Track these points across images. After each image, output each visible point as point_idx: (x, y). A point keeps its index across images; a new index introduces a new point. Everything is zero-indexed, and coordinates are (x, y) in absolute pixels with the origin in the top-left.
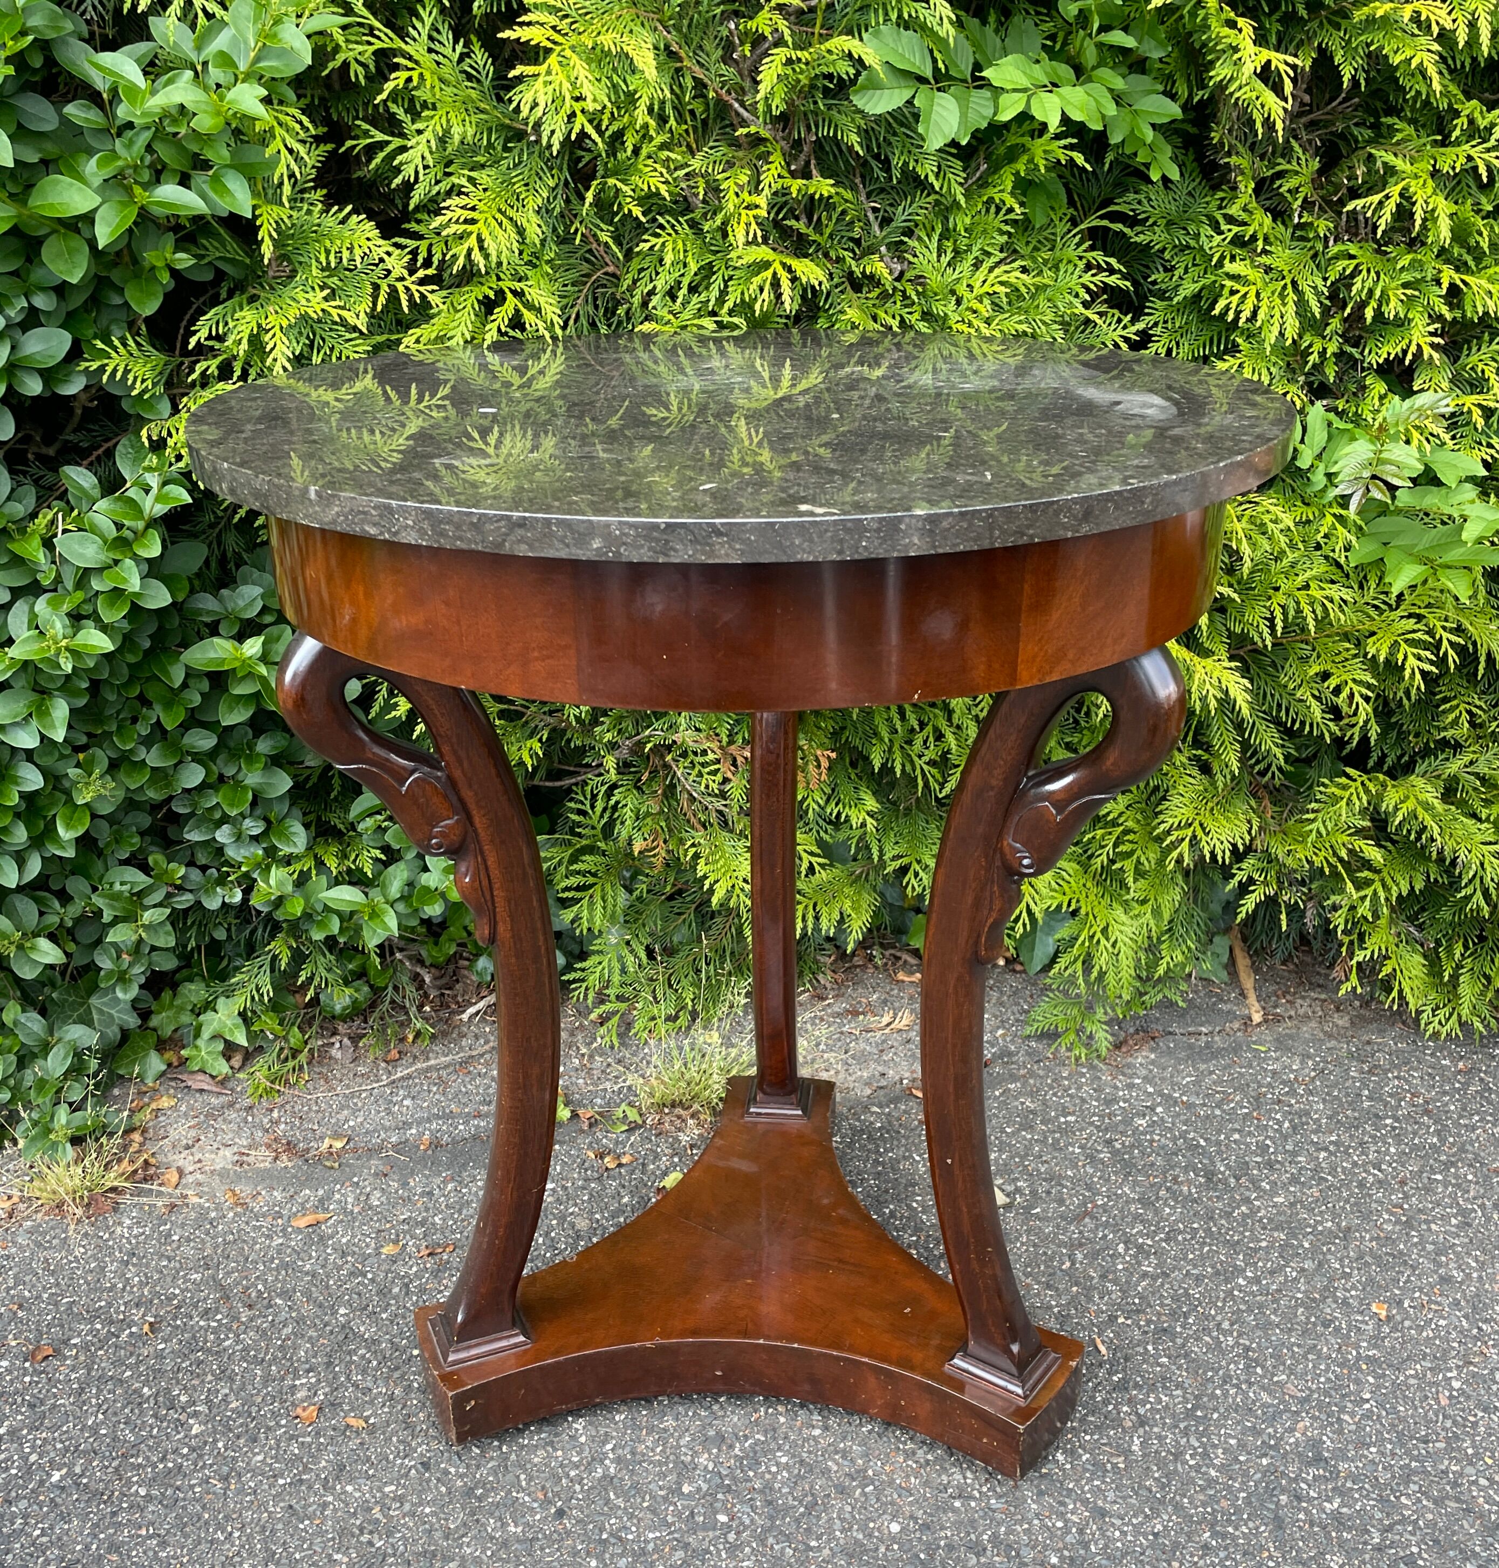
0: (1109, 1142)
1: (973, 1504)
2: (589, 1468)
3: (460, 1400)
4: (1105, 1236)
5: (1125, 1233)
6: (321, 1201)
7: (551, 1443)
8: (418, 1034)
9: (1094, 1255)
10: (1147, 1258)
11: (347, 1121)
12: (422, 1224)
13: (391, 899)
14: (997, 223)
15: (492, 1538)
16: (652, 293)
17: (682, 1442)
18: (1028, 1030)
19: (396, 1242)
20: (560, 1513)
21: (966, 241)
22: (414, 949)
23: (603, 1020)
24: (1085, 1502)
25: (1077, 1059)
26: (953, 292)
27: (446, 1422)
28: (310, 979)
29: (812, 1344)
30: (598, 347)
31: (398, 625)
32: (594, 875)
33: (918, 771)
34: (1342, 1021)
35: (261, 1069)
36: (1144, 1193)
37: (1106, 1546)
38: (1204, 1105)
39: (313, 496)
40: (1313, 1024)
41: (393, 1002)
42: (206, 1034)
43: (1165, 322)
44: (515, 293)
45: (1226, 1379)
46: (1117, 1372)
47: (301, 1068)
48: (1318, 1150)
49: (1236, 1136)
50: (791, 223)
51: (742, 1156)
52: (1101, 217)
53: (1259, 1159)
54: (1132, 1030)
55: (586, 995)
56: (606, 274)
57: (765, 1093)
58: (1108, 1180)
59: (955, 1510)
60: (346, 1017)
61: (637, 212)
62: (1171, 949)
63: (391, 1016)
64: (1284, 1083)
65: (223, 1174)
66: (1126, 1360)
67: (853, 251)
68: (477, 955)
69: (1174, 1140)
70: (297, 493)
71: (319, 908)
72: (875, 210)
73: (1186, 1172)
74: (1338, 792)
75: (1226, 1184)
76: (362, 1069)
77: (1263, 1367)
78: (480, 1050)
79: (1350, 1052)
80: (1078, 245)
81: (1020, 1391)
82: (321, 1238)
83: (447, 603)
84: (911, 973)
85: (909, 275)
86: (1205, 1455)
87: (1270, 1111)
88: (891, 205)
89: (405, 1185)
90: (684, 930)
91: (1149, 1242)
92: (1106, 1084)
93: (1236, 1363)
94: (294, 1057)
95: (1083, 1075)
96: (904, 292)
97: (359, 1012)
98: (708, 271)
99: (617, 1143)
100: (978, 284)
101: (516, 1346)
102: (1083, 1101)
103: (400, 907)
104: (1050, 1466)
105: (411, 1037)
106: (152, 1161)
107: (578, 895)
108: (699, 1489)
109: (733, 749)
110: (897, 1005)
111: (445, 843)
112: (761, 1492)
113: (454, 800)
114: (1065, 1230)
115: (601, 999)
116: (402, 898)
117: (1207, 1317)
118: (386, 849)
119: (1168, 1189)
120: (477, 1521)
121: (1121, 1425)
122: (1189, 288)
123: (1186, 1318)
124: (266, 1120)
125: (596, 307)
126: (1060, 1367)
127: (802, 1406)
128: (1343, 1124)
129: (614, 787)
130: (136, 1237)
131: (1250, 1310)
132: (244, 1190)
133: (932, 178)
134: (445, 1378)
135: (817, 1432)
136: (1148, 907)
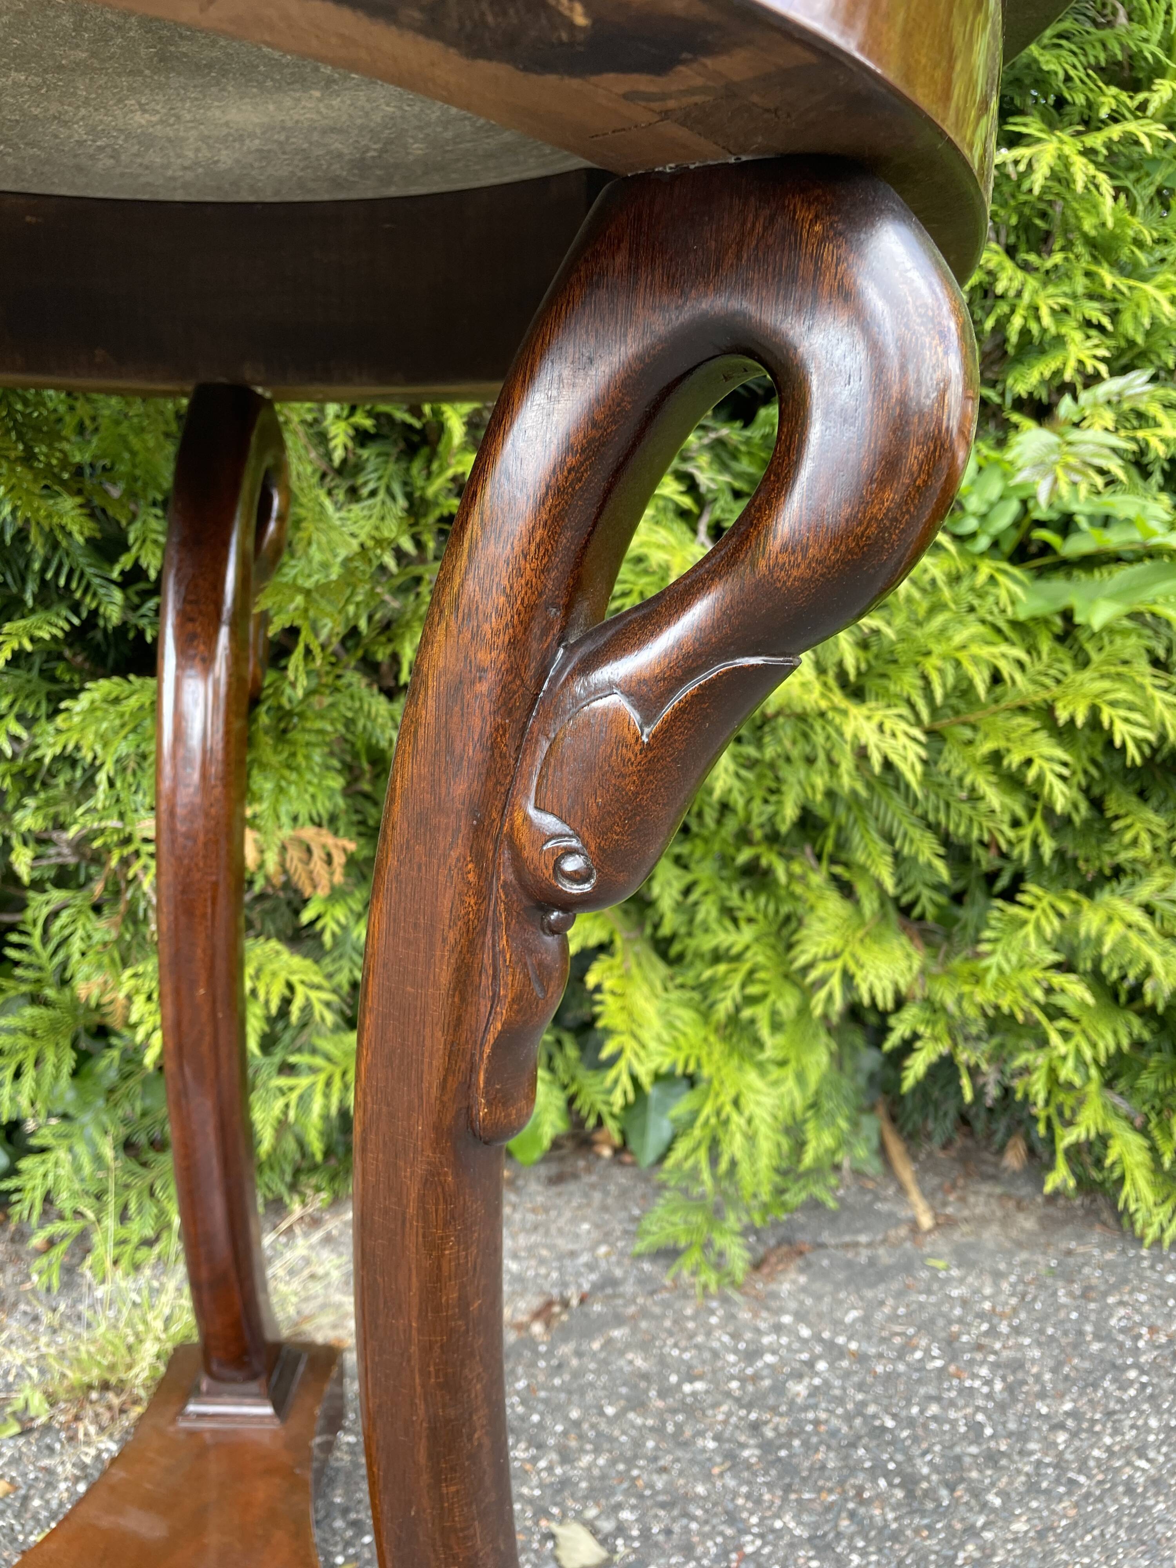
0: (755, 1427)
18: (639, 1247)
25: (706, 1287)
34: (1028, 1223)
36: (816, 1526)
38: (880, 1356)
40: (995, 1228)
48: (1054, 1428)
49: (935, 1409)
53: (975, 1450)
54: (772, 1242)
57: (216, 1376)
58: (761, 1500)
62: (820, 1130)
64: (979, 1316)
69: (848, 1418)
73: (875, 1480)
79: (1052, 1268)
87: (971, 1362)
92: (745, 1325)
95: (714, 1312)
102: (716, 1355)
119: (852, 1515)
128: (1074, 1382)
136: (789, 1072)
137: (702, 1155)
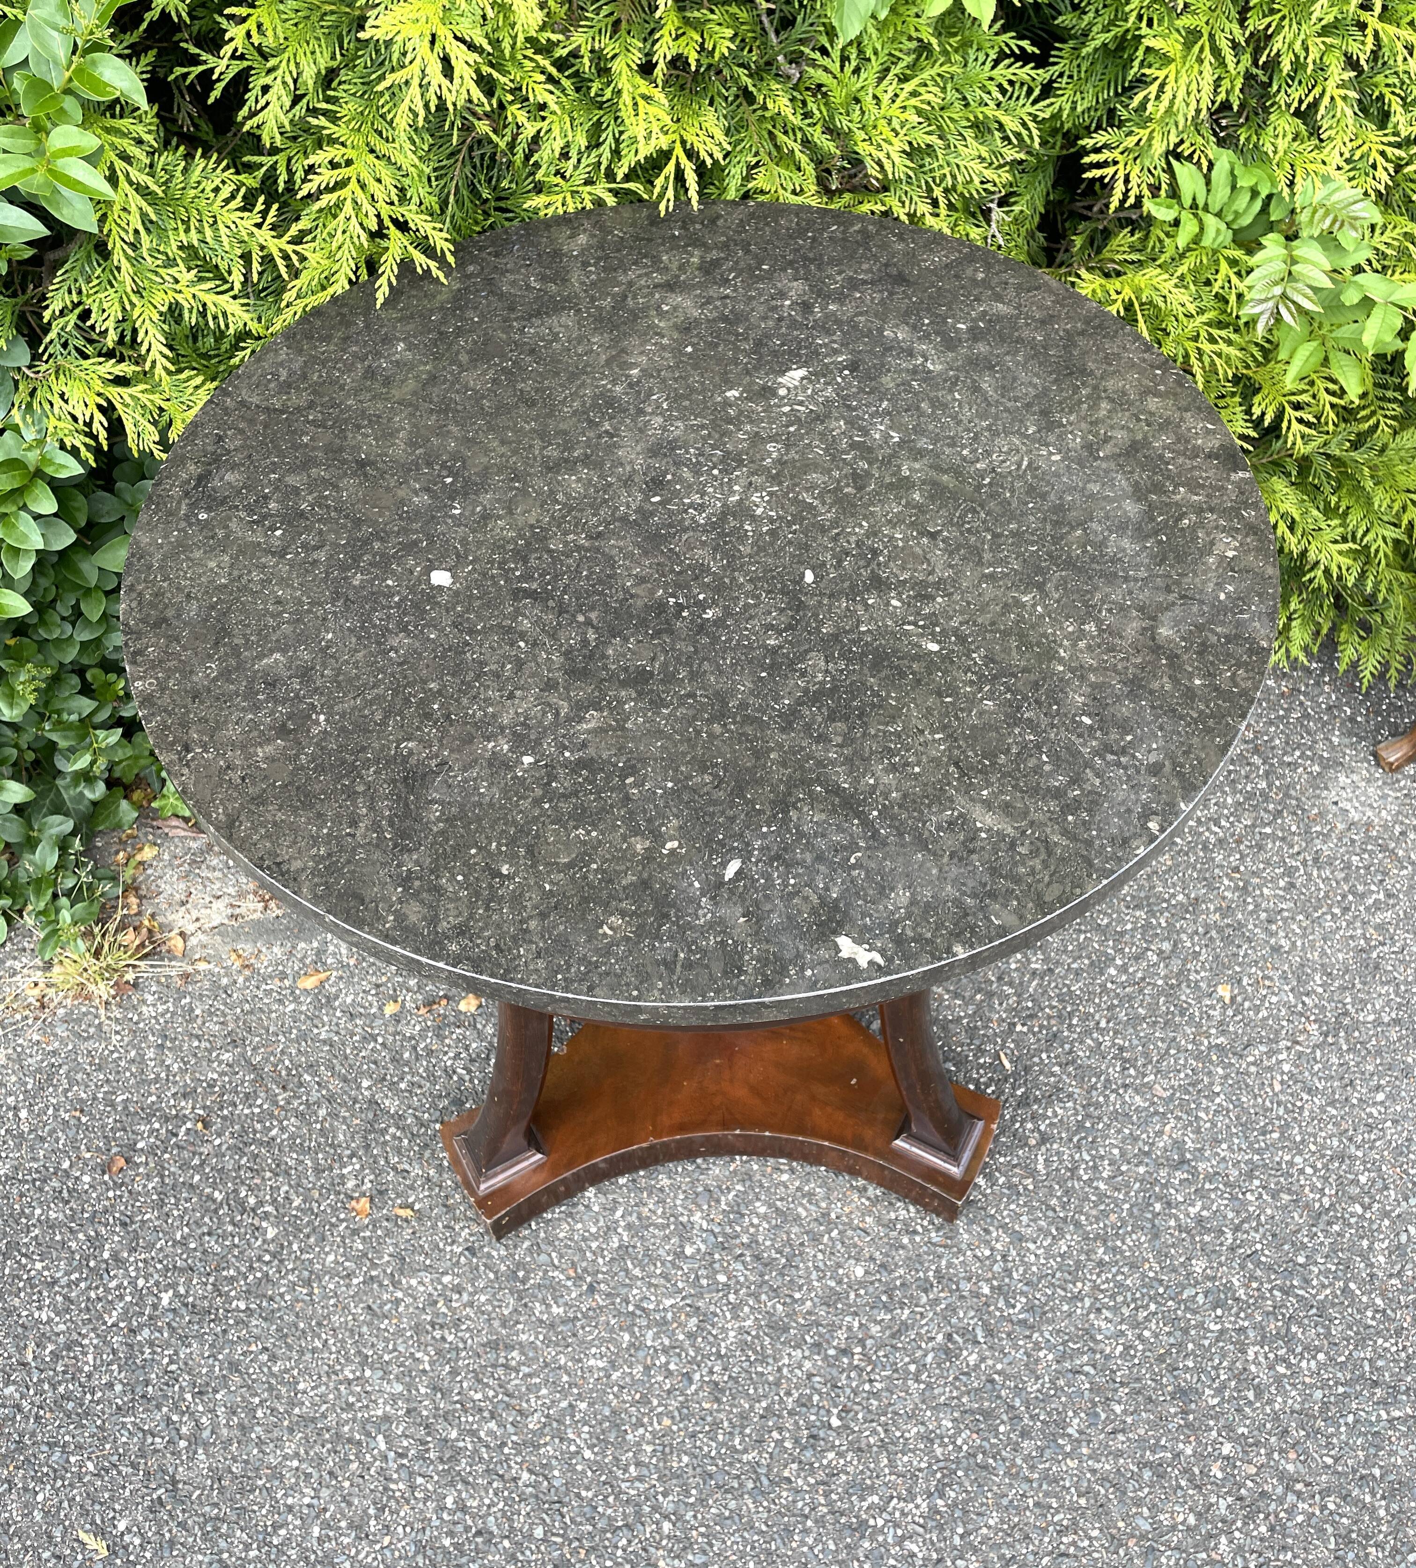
2: (606, 1238)
7: (570, 1215)
15: (541, 1321)
17: (678, 1202)
20: (592, 1289)
24: (1004, 1226)
29: (780, 1131)
45: (1107, 1085)
46: (1020, 1086)
59: (903, 1247)
77: (1135, 1068)
86: (1095, 1167)
101: (534, 1163)
108: (698, 1250)
112: (748, 1246)
120: (526, 1305)
121: (1026, 1144)
134: (482, 1204)
135: (785, 1177)
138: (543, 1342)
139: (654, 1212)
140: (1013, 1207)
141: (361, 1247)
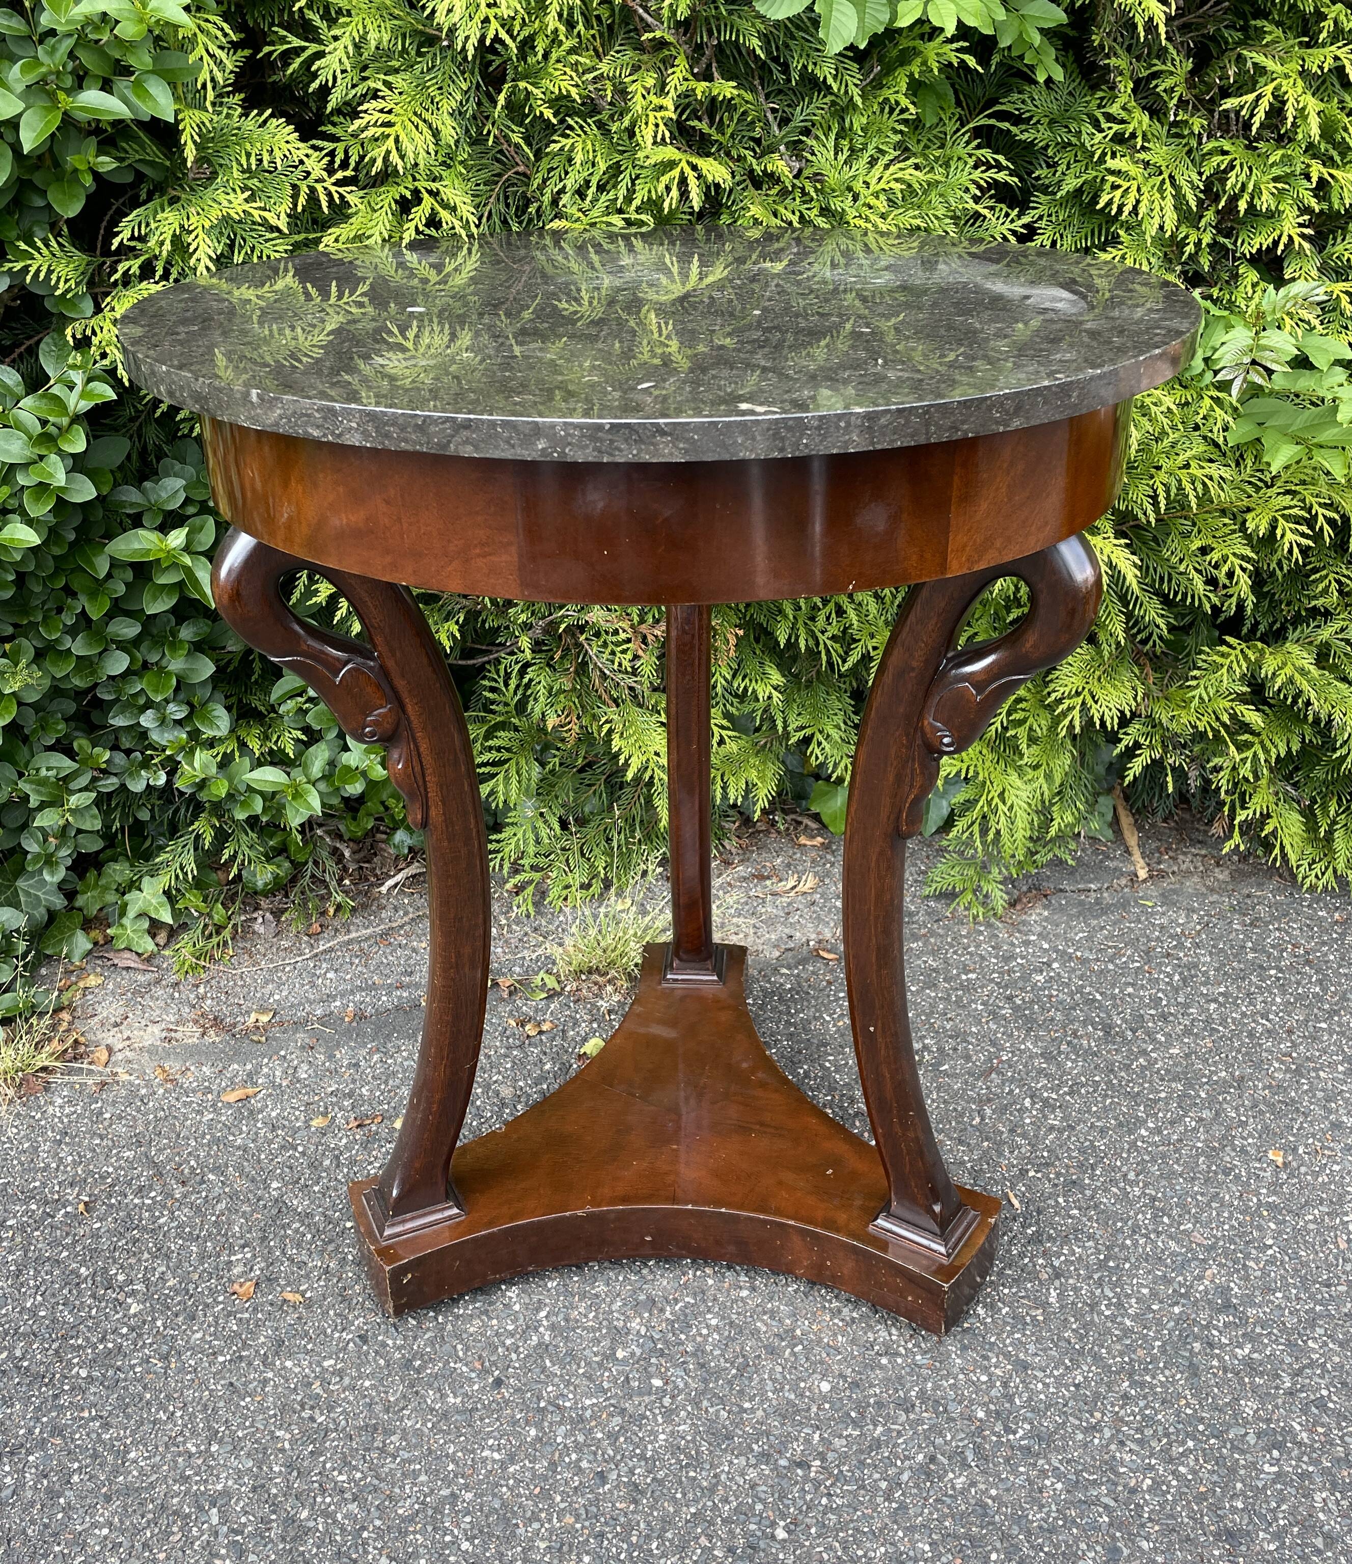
0: (1010, 998)
1: (899, 1361)
2: (525, 1335)
3: (396, 1275)
4: (1011, 1091)
5: (1030, 1088)
6: (250, 1075)
7: (486, 1312)
8: (339, 907)
9: (1003, 1110)
10: (1053, 1112)
11: (272, 995)
12: (350, 1095)
13: (313, 779)
14: (891, 123)
15: (432, 1409)
16: (562, 191)
17: (614, 1308)
18: (927, 891)
19: (325, 1114)
20: (498, 1383)
21: (861, 140)
22: (332, 824)
23: (519, 889)
24: (1007, 1356)
25: (975, 917)
26: (850, 189)
27: (381, 1294)
28: (233, 858)
29: (738, 1209)
30: (509, 243)
31: (337, 523)
32: (508, 750)
33: (822, 647)
34: (1223, 875)
35: (186, 945)
36: (1046, 1048)
37: (1030, 1399)
38: (1098, 960)
39: (254, 399)
40: (1196, 879)
41: (313, 876)
42: (132, 913)
43: (1050, 215)
44: (430, 192)
45: (1135, 1229)
46: (1030, 1225)
47: (225, 943)
48: (1208, 1002)
49: (1130, 990)
50: (694, 123)
51: (662, 1022)
52: (989, 116)
53: (1153, 1012)
54: (1025, 888)
55: (501, 866)
56: (517, 173)
57: (681, 960)
58: (1012, 1035)
59: (881, 1367)
60: (268, 893)
61: (548, 114)
62: (1062, 810)
63: (312, 890)
64: (1171, 936)
65: (152, 1051)
66: (1039, 1213)
67: (754, 150)
68: (395, 829)
69: (1072, 994)
70: (238, 396)
71: (242, 788)
72: (774, 111)
73: (1085, 1026)
74: (1219, 660)
75: (1124, 1038)
76: (285, 943)
77: (1169, 1216)
78: (400, 922)
79: (1232, 906)
80: (968, 143)
81: (942, 1250)
82: (251, 1112)
83: (388, 502)
84: (813, 837)
85: (807, 172)
86: (1120, 1305)
87: (1160, 965)
88: (789, 106)
89: (331, 1057)
90: (595, 801)
91: (1054, 1096)
92: (1003, 942)
93: (1144, 1213)
94: (218, 933)
95: (981, 933)
96: (803, 189)
97: (280, 887)
98: (615, 170)
99: (537, 1010)
100: (874, 181)
101: (450, 1218)
102: (983, 958)
103: (322, 786)
104: (971, 1320)
105: (331, 911)
106: (82, 1040)
107: (494, 770)
108: (633, 1354)
109: (643, 628)
110: (800, 868)
111: (379, 731)
112: (694, 1355)
113: (388, 690)
114: (974, 1086)
115: (516, 869)
116: (323, 777)
117: (1113, 1169)
118: (306, 730)
119: (1069, 1043)
120: (417, 1393)
121: (1037, 1278)
122: (1071, 184)
123: (1093, 1170)
124: (192, 996)
125: (508, 205)
126: (979, 1225)
127: (729, 1268)
128: (1230, 976)
129: (527, 665)
130: (68, 1116)
131: (1153, 1160)
132: (173, 1066)
133: (830, 80)
134: (383, 1252)
135: (744, 1293)
136: (1041, 771)
137: (976, 828)
138: (431, 1430)
139: (586, 1316)
140: (1017, 1336)
141: (235, 1328)
